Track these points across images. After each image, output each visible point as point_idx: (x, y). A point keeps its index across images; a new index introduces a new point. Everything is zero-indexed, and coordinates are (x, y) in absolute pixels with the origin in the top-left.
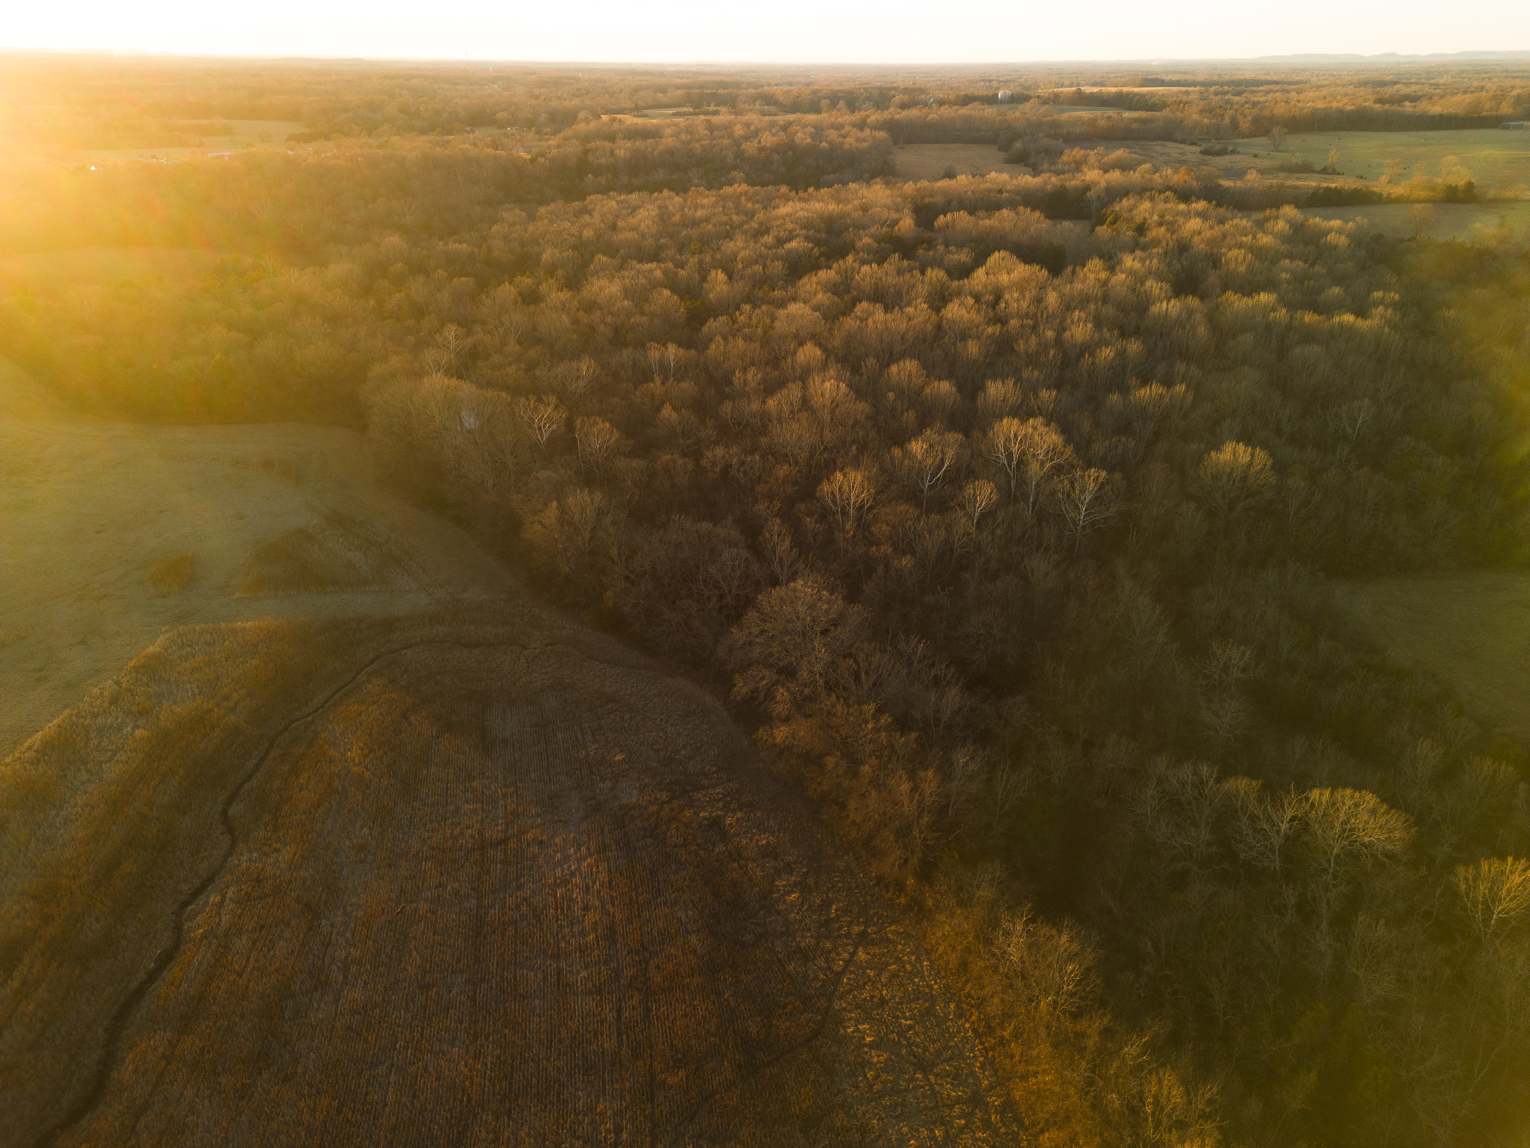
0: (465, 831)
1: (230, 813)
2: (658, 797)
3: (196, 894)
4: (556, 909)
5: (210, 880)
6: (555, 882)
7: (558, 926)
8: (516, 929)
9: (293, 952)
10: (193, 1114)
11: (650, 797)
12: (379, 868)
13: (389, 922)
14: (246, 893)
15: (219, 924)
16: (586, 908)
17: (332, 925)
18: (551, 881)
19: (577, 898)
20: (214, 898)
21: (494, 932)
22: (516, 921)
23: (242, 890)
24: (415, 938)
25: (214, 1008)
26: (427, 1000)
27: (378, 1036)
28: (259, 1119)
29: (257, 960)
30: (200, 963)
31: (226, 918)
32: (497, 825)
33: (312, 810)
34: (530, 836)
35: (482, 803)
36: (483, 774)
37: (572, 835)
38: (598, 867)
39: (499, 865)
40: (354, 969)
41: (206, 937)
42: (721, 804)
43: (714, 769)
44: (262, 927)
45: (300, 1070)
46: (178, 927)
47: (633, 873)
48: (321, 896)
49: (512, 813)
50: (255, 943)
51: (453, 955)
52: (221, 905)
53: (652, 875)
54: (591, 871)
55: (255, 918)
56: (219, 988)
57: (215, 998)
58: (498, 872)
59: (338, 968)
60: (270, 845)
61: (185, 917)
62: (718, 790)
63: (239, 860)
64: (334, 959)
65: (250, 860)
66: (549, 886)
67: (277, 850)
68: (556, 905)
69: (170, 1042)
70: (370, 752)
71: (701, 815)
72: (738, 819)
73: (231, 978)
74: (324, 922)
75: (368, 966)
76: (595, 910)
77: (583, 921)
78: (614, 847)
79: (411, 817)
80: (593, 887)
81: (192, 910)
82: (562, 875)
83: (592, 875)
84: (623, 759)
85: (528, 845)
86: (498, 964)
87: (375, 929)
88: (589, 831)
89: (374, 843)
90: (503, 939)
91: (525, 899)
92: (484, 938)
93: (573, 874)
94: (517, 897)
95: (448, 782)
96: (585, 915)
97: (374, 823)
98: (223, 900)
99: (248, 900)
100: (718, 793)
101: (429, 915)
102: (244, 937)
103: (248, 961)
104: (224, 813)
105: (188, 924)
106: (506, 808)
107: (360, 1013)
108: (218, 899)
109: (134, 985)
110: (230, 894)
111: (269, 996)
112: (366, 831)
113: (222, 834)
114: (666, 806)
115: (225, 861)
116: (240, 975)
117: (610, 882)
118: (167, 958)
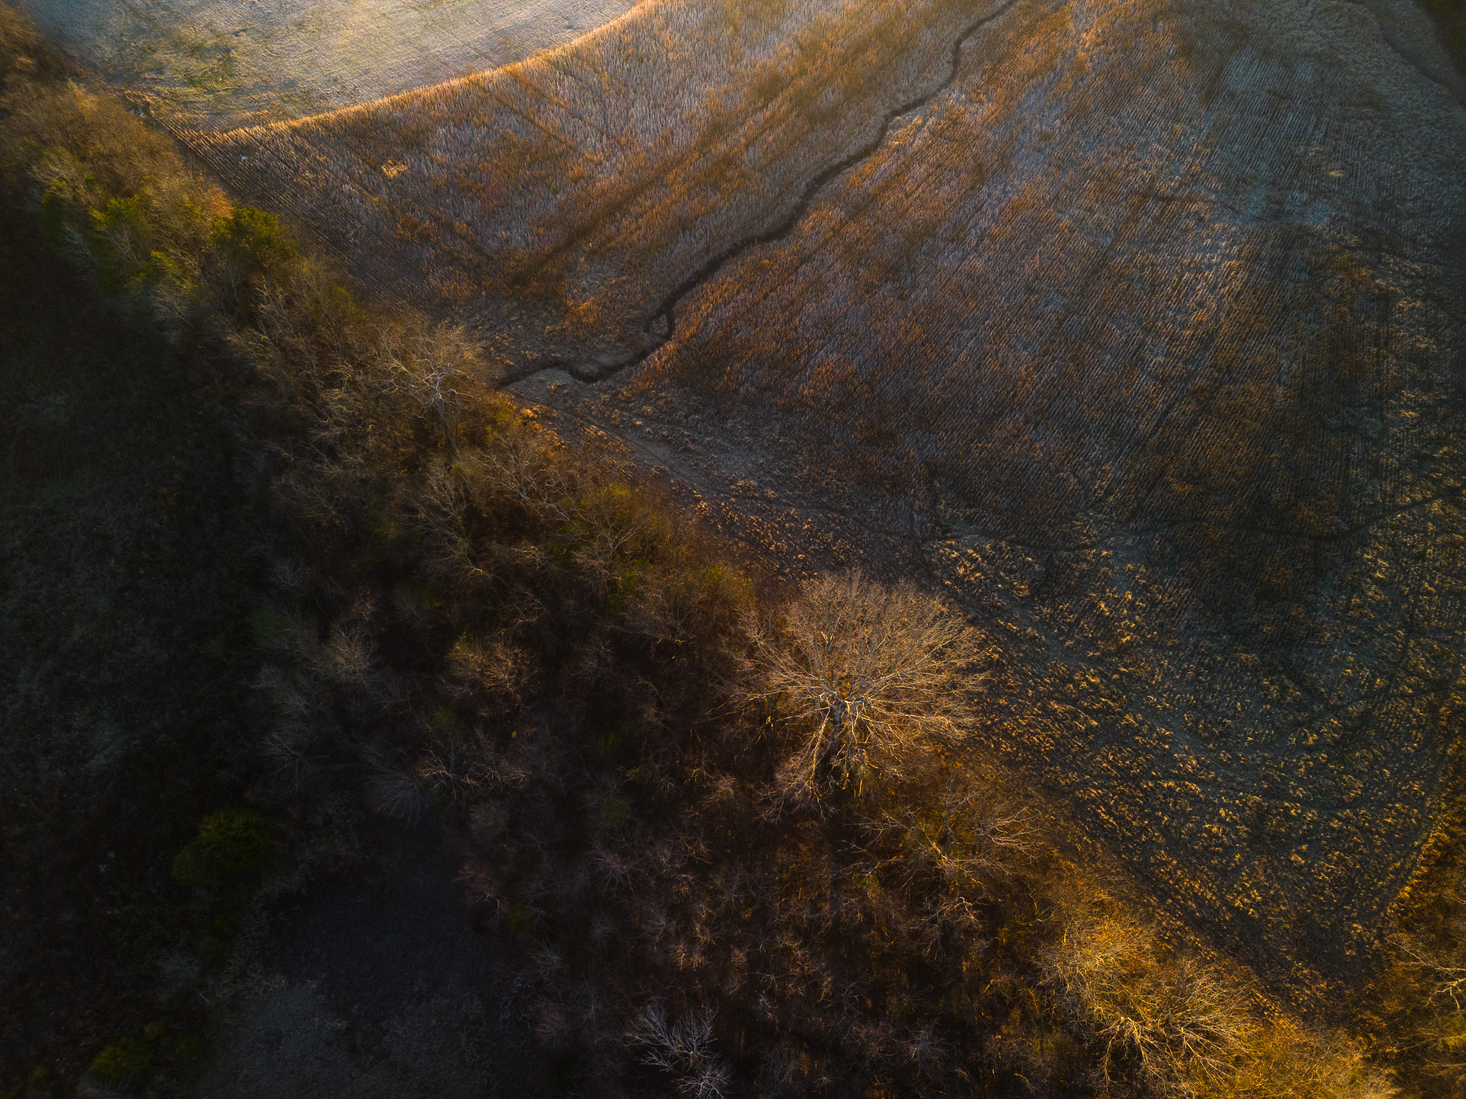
0: (1140, 169)
1: (962, 46)
2: (1346, 238)
3: (907, 108)
4: (1174, 290)
5: (921, 102)
6: (1189, 264)
7: (1166, 305)
8: (1129, 286)
9: (951, 200)
10: (834, 283)
11: (1338, 233)
12: (1050, 165)
13: (1033, 218)
14: (942, 128)
15: (911, 145)
16: (1200, 305)
17: (989, 195)
18: (1186, 261)
19: (1199, 290)
20: (918, 120)
21: (1110, 278)
22: (1133, 279)
23: (940, 124)
24: (1045, 244)
25: (879, 212)
26: (1026, 301)
27: (977, 305)
28: (871, 314)
29: (923, 192)
30: (885, 170)
31: (918, 142)
32: (1172, 180)
33: (1025, 78)
34: (1194, 207)
35: (1172, 150)
36: (1191, 120)
37: (1234, 229)
38: (1237, 273)
39: (1150, 220)
40: (987, 242)
41: (898, 151)
42: (1407, 282)
43: (1430, 241)
44: (939, 166)
45: (913, 296)
46: (883, 130)
47: (1267, 298)
48: (993, 164)
49: (1192, 176)
50: (928, 176)
51: (1066, 277)
52: (919, 128)
53: (1283, 311)
54: (1229, 274)
55: (938, 155)
56: (889, 199)
57: (883, 205)
58: (1146, 226)
59: (976, 233)
60: (979, 94)
61: (890, 124)
62: (1415, 266)
63: (950, 95)
64: (976, 224)
65: (957, 100)
66: (1182, 265)
67: (981, 102)
68: (1177, 286)
69: (841, 220)
70: (1103, 42)
71: (1377, 281)
72: (1413, 308)
73: (900, 196)
74: (984, 189)
75: (998, 246)
76: (1208, 311)
77: (1190, 314)
78: (1266, 263)
79: (1102, 130)
80: (1220, 288)
81: (898, 121)
82: (1200, 262)
83: (1227, 277)
84: (1339, 178)
85: (1187, 216)
86: (1096, 307)
87: (1019, 218)
88: (1253, 233)
89: (1058, 138)
90: (1113, 289)
91: (1153, 265)
92: (1099, 278)
93: (1209, 267)
94: (1148, 258)
95: (1154, 111)
96: (1195, 310)
97: (1068, 119)
98: (923, 125)
99: (940, 136)
100: (1414, 270)
101: (1066, 231)
102: (924, 167)
103: (917, 188)
104: (958, 43)
105: (891, 131)
106: (1190, 167)
107: (973, 280)
108: (920, 122)
109: (836, 161)
110: (930, 123)
111: (919, 226)
112: (1058, 122)
113: (948, 62)
114: (1347, 251)
115: (939, 90)
116: (907, 196)
117: (1239, 294)
118: (866, 152)
